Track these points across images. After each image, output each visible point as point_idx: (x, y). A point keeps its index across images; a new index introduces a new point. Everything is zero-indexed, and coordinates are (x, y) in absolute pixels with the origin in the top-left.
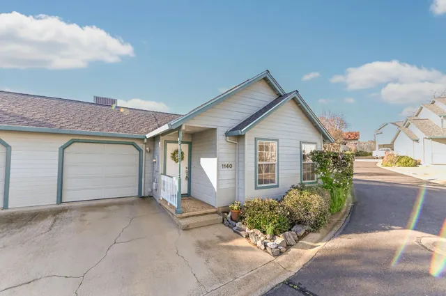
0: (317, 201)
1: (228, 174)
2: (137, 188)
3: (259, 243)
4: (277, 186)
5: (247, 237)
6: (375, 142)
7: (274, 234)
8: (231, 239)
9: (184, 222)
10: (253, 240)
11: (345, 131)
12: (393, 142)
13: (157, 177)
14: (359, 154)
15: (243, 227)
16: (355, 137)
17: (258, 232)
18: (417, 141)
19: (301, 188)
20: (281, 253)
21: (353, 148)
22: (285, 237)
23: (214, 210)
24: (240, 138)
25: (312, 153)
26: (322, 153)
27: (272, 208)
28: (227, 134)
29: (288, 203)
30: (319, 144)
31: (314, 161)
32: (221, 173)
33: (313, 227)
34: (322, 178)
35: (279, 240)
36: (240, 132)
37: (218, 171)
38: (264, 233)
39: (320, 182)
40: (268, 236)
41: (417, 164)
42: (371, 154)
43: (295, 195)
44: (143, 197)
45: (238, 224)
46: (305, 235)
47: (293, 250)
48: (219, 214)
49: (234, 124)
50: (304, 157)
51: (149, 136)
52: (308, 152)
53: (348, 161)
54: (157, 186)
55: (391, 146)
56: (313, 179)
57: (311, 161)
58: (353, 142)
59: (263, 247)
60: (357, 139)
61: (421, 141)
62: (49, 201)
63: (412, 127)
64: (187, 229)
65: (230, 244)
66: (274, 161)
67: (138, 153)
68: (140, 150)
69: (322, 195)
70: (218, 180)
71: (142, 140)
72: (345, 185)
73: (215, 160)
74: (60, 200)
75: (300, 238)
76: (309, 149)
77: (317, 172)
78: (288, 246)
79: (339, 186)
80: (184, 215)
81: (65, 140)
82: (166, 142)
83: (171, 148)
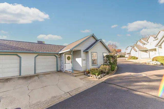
0: (107, 67)
1: (84, 62)
2: (56, 69)
3: (95, 77)
4: (97, 65)
5: (92, 76)
6: (126, 52)
7: (98, 75)
8: (88, 77)
9: (75, 75)
10: (93, 77)
11: (117, 49)
12: (130, 52)
13: (63, 65)
14: (121, 57)
15: (90, 75)
16: (120, 51)
17: (94, 75)
18: (137, 51)
19: (104, 65)
20: (100, 79)
21: (119, 55)
22: (101, 75)
23: (81, 72)
24: (87, 52)
25: (106, 56)
26: (108, 55)
27: (97, 70)
28: (84, 51)
29: (100, 68)
30: (108, 53)
31: (107, 58)
32: (83, 62)
33: (107, 73)
34: (109, 62)
35: (99, 76)
36: (88, 51)
37: (82, 61)
38: (96, 75)
39: (109, 63)
40: (97, 76)
41: (137, 58)
42: (125, 56)
43: (102, 66)
44: (58, 71)
45: (89, 74)
46: (105, 75)
47: (102, 78)
48: (83, 73)
49: (85, 48)
50: (104, 57)
51: (60, 53)
52: (105, 56)
53: (115, 57)
54: (63, 67)
55: (130, 53)
56: (107, 63)
57: (106, 58)
58: (119, 53)
59: (96, 78)
60: (121, 52)
61: (138, 51)
62: (32, 73)
63: (135, 47)
64: (75, 76)
65: (88, 78)
66: (96, 58)
67: (56, 58)
68: (57, 57)
69: (109, 66)
70: (82, 64)
71: (57, 54)
72: (115, 63)
73: (81, 58)
74: (35, 73)
75: (104, 76)
76: (105, 55)
77: (107, 61)
78: (102, 77)
79: (113, 64)
80: (74, 73)
81: (36, 55)
82: (65, 54)
83: (67, 56)
